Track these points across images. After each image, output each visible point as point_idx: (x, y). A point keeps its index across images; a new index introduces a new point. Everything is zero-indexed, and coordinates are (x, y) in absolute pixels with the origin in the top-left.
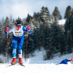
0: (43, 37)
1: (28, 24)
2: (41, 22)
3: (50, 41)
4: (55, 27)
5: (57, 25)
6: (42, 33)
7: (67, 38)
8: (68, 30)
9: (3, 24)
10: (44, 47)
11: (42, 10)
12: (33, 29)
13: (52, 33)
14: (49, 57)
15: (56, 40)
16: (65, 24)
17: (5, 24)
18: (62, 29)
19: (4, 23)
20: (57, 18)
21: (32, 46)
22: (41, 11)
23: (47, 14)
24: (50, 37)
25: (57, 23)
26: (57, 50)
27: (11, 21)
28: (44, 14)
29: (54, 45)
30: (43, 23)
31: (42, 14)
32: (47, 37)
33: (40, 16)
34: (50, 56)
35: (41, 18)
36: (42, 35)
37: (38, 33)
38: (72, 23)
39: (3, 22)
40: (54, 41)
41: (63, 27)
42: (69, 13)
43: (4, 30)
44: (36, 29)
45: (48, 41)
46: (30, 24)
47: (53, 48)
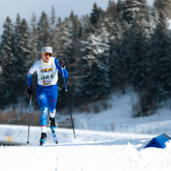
0: (131, 61)
1: (93, 28)
2: (126, 23)
3: (148, 70)
6: (128, 50)
9: (34, 30)
10: (135, 83)
12: (107, 41)
13: (153, 49)
14: (145, 109)
15: (164, 67)
17: (39, 29)
19: (36, 26)
20: (165, 15)
21: (106, 81)
23: (139, 3)
24: (148, 59)
25: (166, 27)
26: (165, 92)
27: (53, 22)
28: (133, 5)
29: (158, 78)
30: (132, 26)
31: (128, 3)
32: (141, 59)
33: (125, 8)
34: (149, 107)
36: (128, 56)
37: (118, 51)
39: (33, 25)
40: (158, 70)
43: (36, 44)
44: (114, 40)
45: (143, 69)
46: (99, 30)
47: (156, 88)
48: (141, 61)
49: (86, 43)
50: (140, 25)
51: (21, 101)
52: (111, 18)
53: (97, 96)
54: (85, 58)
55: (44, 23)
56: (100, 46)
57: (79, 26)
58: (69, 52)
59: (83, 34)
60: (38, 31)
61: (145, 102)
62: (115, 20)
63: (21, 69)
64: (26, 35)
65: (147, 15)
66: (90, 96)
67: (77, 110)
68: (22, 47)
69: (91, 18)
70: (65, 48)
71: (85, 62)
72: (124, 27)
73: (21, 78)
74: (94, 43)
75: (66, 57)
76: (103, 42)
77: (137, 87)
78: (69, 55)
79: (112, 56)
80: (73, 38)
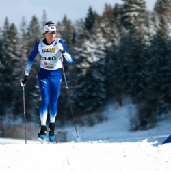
0: (129, 70)
1: (88, 34)
2: (124, 29)
3: (148, 79)
5: (165, 37)
6: (126, 59)
9: (24, 35)
10: (133, 95)
12: (103, 48)
13: (154, 58)
14: (144, 123)
15: (164, 77)
17: (28, 34)
19: (26, 31)
20: (166, 20)
21: (101, 92)
23: (138, 8)
24: (147, 68)
26: (166, 104)
28: (132, 9)
30: (130, 32)
31: (127, 7)
32: (139, 68)
33: (122, 13)
34: (148, 120)
35: (123, 19)
36: (126, 64)
37: (115, 59)
39: (23, 30)
40: (158, 80)
43: (26, 51)
44: (111, 47)
45: (142, 79)
46: (94, 36)
47: (156, 100)
48: (140, 71)
49: (80, 49)
50: (138, 30)
51: (9, 113)
52: (108, 23)
53: (91, 108)
54: (78, 66)
55: (34, 27)
56: (95, 53)
57: (72, 31)
59: (76, 39)
60: (28, 37)
62: (112, 25)
63: (9, 77)
64: (15, 41)
65: (147, 21)
66: (84, 108)
67: (70, 122)
68: (10, 54)
69: (85, 23)
71: (79, 70)
72: (122, 32)
73: (9, 88)
74: (89, 50)
76: (99, 49)
77: (135, 98)
79: (108, 64)
80: (66, 44)
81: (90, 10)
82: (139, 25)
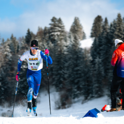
0: (54, 70)
1: (27, 46)
2: (50, 43)
3: (66, 76)
4: (75, 52)
5: (77, 48)
7: (95, 70)
8: (98, 57)
10: (57, 86)
11: (53, 23)
13: (70, 62)
14: (64, 104)
15: (77, 74)
16: (92, 47)
18: (87, 55)
20: (78, 37)
22: (50, 24)
23: (60, 29)
24: (66, 68)
25: (78, 46)
26: (78, 92)
28: (56, 30)
29: (72, 82)
30: (54, 45)
31: (52, 29)
32: (61, 69)
33: (49, 33)
34: (66, 102)
35: (50, 37)
36: (52, 66)
38: (104, 46)
40: (73, 76)
41: (88, 51)
42: (99, 27)
45: (62, 76)
47: (71, 89)
48: (61, 70)
50: (60, 44)
52: (40, 39)
57: (17, 45)
58: (10, 63)
59: (19, 50)
61: (64, 99)
62: (43, 40)
65: (66, 38)
69: (25, 39)
70: (7, 60)
71: (22, 70)
72: (49, 45)
75: (8, 66)
77: (58, 88)
78: (10, 65)
80: (13, 53)
81: (29, 31)
82: (60, 41)
